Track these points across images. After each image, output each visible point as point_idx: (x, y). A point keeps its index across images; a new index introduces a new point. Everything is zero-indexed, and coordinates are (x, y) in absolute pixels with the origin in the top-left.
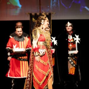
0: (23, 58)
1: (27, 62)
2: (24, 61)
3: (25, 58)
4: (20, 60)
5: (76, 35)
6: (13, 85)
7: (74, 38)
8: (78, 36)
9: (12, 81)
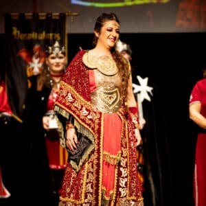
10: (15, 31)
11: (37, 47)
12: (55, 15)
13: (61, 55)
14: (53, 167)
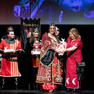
0: (13, 58)
1: (17, 62)
2: (14, 61)
3: (15, 59)
4: (11, 60)
5: (62, 39)
6: (3, 84)
7: (60, 41)
8: (64, 39)
9: (3, 80)
10: (24, 23)
11: (31, 29)
12: (37, 19)
13: (38, 32)
14: (34, 67)
